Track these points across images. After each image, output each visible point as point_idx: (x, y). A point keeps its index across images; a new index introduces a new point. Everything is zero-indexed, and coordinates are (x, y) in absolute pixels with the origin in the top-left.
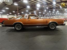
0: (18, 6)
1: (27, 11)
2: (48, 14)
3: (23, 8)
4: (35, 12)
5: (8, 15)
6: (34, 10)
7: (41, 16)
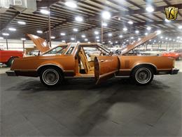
0: (51, 16)
1: (76, 30)
2: (132, 38)
3: (64, 22)
4: (96, 33)
5: (24, 41)
6: (93, 27)
7: (114, 45)
